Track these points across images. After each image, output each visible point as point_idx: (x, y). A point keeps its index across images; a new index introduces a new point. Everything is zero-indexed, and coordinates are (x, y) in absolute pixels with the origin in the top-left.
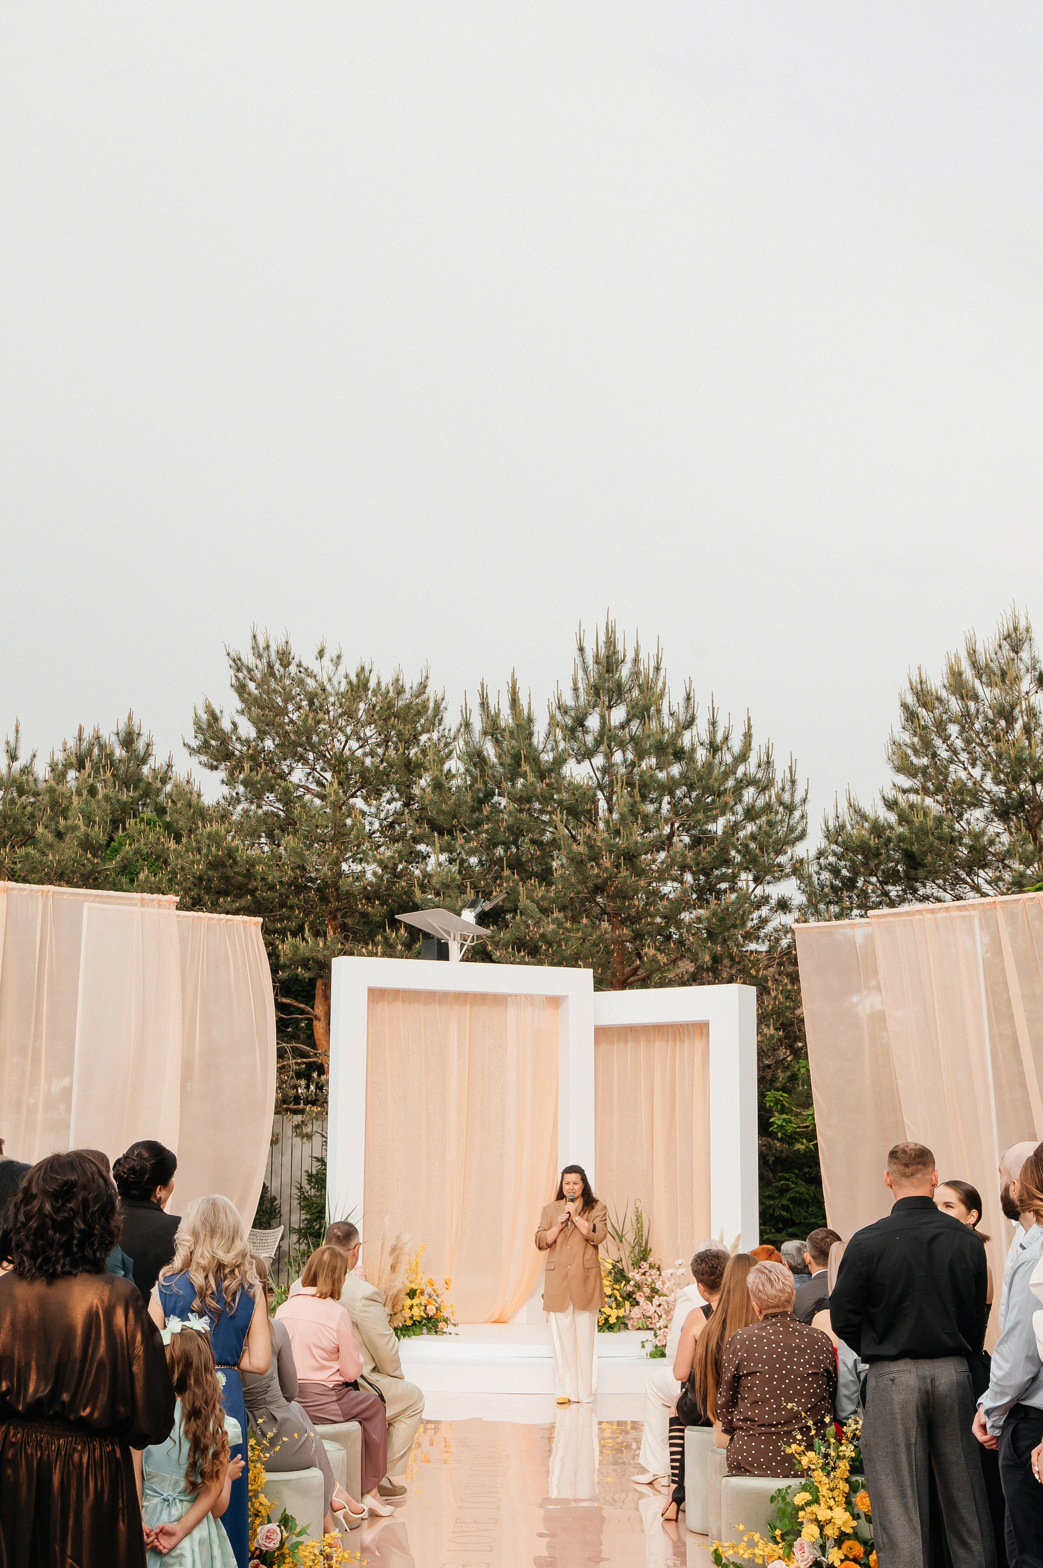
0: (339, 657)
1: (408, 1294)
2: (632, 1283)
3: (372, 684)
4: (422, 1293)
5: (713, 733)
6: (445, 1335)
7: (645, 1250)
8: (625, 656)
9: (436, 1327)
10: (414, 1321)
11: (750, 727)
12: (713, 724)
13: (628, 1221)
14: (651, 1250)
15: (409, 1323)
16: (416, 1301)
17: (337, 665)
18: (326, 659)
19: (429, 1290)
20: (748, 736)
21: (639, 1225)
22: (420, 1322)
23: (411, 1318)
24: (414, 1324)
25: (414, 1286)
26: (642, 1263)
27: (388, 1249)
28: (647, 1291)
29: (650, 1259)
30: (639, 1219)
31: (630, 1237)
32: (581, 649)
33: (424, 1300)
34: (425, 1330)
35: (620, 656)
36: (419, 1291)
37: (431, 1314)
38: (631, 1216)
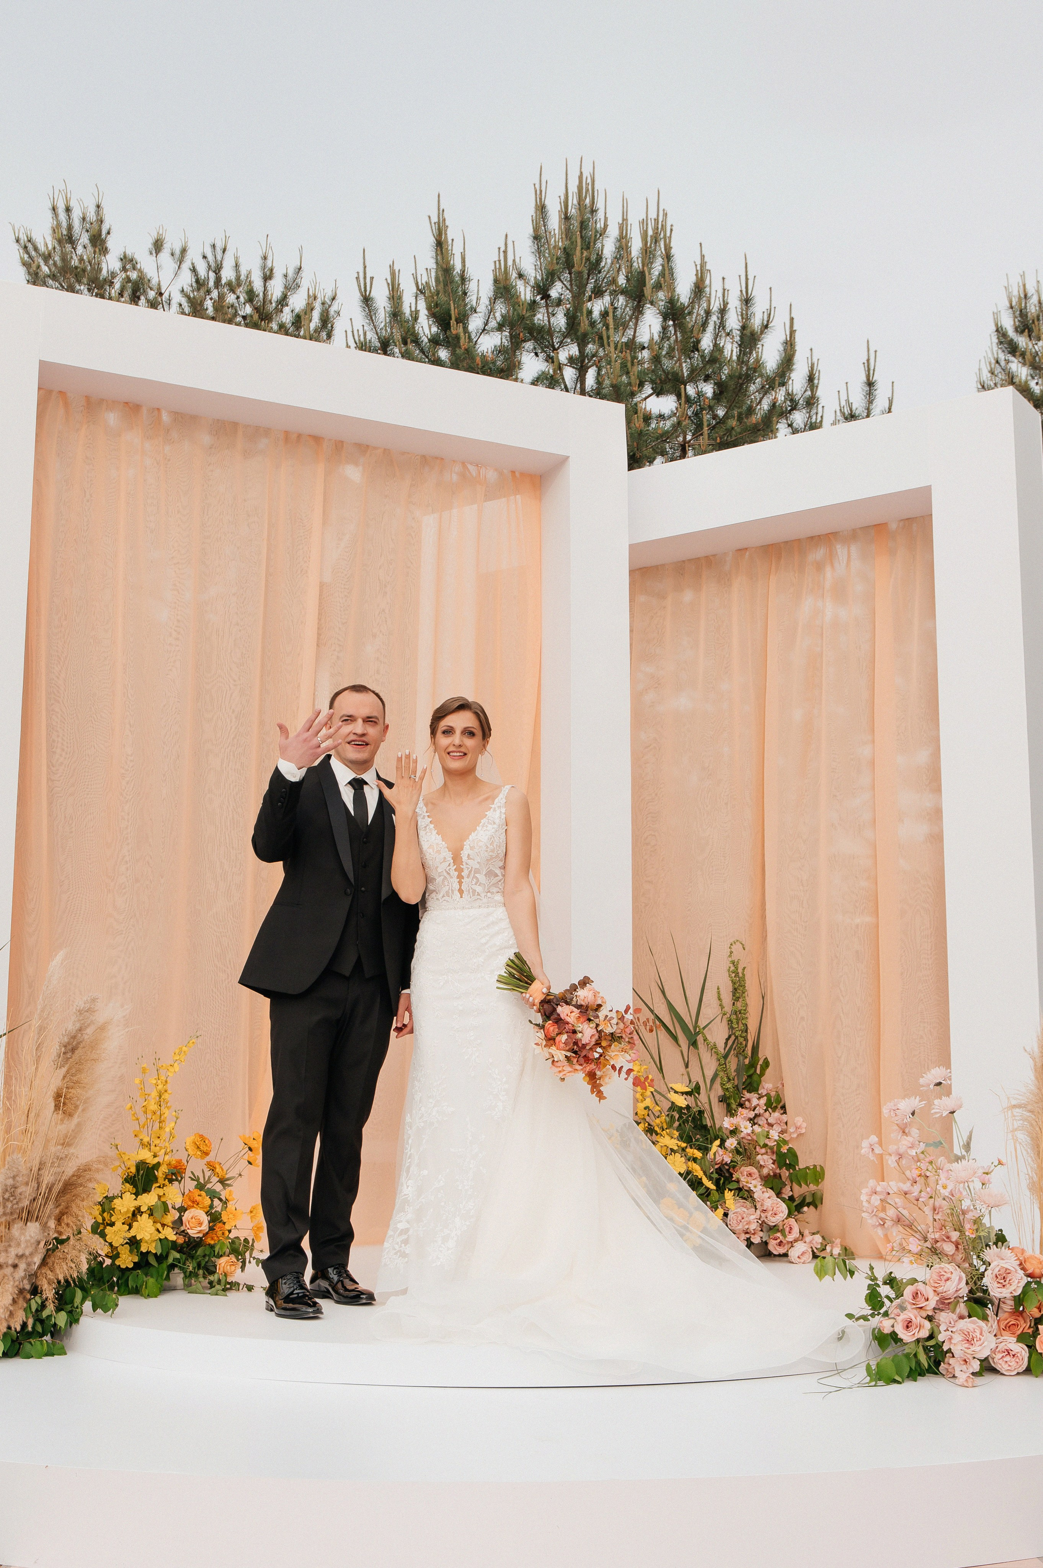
0: (184, 251)
1: (130, 1180)
2: (731, 1143)
3: (227, 274)
4: (175, 1175)
5: (746, 318)
6: (232, 1295)
7: (753, 1065)
8: (606, 226)
9: (210, 1270)
10: (144, 1256)
11: (792, 332)
12: (747, 301)
13: (710, 996)
14: (766, 1064)
15: (127, 1260)
16: (149, 1199)
17: (181, 261)
18: (165, 255)
19: (196, 1167)
20: (789, 346)
21: (739, 1005)
22: (160, 1258)
23: (134, 1243)
24: (143, 1263)
25: (146, 1155)
26: (747, 1095)
27: (53, 1048)
28: (766, 1161)
29: (767, 1085)
30: (738, 989)
31: (718, 1034)
32: (541, 209)
33: (174, 1195)
34: (178, 1278)
35: (600, 225)
36: (164, 1169)
37: (193, 1233)
38: (721, 980)
